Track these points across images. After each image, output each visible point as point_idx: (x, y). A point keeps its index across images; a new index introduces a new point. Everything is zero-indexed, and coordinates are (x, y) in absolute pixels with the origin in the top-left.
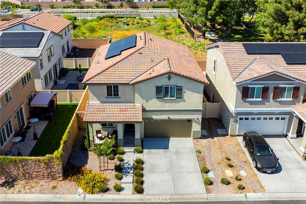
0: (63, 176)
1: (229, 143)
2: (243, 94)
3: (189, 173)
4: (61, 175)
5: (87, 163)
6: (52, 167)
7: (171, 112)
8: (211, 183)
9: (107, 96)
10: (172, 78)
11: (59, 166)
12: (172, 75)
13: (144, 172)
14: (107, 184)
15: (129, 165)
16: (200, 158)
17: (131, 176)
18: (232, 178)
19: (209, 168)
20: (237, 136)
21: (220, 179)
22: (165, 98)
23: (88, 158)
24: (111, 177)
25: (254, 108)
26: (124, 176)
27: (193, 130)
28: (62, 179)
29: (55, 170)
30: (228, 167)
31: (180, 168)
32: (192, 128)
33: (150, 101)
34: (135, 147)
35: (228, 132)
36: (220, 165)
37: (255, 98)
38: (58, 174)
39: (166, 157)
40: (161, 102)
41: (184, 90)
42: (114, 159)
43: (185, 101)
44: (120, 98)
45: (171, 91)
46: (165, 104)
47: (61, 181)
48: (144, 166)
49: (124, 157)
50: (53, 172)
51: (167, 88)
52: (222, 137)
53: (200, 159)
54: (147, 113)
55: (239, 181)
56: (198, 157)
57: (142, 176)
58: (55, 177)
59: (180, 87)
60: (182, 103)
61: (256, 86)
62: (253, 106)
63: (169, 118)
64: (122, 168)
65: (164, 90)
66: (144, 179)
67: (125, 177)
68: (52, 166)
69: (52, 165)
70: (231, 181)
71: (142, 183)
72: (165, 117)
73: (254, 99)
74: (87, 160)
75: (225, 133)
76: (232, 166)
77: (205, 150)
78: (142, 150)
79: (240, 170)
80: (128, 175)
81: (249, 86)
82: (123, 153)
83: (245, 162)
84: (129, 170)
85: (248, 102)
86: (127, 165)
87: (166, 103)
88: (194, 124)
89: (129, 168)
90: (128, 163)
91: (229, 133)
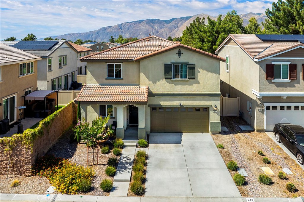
0: (32, 168)
1: (258, 139)
2: (267, 73)
3: (211, 169)
4: (30, 166)
5: (71, 157)
6: (20, 154)
7: (182, 98)
8: (246, 184)
9: (108, 77)
10: (183, 53)
11: (29, 152)
12: (183, 51)
13: (147, 168)
14: (93, 181)
15: (127, 160)
16: (223, 153)
17: (128, 172)
18: (274, 176)
19: (238, 165)
20: (266, 131)
21: (257, 178)
22: (175, 79)
23: (76, 151)
24: (100, 173)
25: (283, 91)
26: (118, 172)
27: (210, 122)
28: (30, 174)
29: (22, 159)
30: (264, 164)
31: (198, 163)
32: (210, 119)
33: (158, 83)
34: (139, 140)
35: (253, 127)
36: (252, 161)
37: (283, 78)
38: (26, 164)
39: (178, 151)
40: (170, 84)
41: (198, 69)
42: (108, 152)
43: (199, 83)
44: (122, 79)
45: (182, 70)
46: (175, 86)
47: (29, 176)
48: (148, 161)
49: (123, 151)
50: (20, 161)
51: (177, 67)
52: (247, 133)
53: (224, 155)
54: (154, 97)
55: (286, 181)
56: (221, 152)
57: (145, 172)
58: (22, 170)
59: (192, 64)
60: (195, 85)
61: (282, 63)
62: (281, 88)
63: (180, 104)
64: (118, 162)
65: (173, 69)
66: (147, 176)
67: (120, 173)
68: (20, 152)
69: (20, 150)
70: (274, 180)
71: (144, 181)
72: (175, 103)
73: (281, 80)
74: (73, 153)
75: (250, 129)
76: (269, 163)
77: (229, 145)
78: (146, 143)
79: (281, 167)
80: (124, 170)
81: (273, 63)
82: (123, 147)
83: (285, 158)
84: (127, 166)
85: (274, 83)
86: (125, 159)
87: (177, 85)
88: (211, 113)
89: (127, 163)
90: (128, 157)
91: (255, 128)
